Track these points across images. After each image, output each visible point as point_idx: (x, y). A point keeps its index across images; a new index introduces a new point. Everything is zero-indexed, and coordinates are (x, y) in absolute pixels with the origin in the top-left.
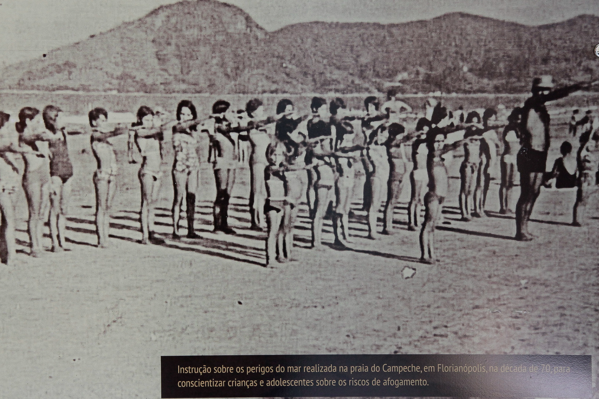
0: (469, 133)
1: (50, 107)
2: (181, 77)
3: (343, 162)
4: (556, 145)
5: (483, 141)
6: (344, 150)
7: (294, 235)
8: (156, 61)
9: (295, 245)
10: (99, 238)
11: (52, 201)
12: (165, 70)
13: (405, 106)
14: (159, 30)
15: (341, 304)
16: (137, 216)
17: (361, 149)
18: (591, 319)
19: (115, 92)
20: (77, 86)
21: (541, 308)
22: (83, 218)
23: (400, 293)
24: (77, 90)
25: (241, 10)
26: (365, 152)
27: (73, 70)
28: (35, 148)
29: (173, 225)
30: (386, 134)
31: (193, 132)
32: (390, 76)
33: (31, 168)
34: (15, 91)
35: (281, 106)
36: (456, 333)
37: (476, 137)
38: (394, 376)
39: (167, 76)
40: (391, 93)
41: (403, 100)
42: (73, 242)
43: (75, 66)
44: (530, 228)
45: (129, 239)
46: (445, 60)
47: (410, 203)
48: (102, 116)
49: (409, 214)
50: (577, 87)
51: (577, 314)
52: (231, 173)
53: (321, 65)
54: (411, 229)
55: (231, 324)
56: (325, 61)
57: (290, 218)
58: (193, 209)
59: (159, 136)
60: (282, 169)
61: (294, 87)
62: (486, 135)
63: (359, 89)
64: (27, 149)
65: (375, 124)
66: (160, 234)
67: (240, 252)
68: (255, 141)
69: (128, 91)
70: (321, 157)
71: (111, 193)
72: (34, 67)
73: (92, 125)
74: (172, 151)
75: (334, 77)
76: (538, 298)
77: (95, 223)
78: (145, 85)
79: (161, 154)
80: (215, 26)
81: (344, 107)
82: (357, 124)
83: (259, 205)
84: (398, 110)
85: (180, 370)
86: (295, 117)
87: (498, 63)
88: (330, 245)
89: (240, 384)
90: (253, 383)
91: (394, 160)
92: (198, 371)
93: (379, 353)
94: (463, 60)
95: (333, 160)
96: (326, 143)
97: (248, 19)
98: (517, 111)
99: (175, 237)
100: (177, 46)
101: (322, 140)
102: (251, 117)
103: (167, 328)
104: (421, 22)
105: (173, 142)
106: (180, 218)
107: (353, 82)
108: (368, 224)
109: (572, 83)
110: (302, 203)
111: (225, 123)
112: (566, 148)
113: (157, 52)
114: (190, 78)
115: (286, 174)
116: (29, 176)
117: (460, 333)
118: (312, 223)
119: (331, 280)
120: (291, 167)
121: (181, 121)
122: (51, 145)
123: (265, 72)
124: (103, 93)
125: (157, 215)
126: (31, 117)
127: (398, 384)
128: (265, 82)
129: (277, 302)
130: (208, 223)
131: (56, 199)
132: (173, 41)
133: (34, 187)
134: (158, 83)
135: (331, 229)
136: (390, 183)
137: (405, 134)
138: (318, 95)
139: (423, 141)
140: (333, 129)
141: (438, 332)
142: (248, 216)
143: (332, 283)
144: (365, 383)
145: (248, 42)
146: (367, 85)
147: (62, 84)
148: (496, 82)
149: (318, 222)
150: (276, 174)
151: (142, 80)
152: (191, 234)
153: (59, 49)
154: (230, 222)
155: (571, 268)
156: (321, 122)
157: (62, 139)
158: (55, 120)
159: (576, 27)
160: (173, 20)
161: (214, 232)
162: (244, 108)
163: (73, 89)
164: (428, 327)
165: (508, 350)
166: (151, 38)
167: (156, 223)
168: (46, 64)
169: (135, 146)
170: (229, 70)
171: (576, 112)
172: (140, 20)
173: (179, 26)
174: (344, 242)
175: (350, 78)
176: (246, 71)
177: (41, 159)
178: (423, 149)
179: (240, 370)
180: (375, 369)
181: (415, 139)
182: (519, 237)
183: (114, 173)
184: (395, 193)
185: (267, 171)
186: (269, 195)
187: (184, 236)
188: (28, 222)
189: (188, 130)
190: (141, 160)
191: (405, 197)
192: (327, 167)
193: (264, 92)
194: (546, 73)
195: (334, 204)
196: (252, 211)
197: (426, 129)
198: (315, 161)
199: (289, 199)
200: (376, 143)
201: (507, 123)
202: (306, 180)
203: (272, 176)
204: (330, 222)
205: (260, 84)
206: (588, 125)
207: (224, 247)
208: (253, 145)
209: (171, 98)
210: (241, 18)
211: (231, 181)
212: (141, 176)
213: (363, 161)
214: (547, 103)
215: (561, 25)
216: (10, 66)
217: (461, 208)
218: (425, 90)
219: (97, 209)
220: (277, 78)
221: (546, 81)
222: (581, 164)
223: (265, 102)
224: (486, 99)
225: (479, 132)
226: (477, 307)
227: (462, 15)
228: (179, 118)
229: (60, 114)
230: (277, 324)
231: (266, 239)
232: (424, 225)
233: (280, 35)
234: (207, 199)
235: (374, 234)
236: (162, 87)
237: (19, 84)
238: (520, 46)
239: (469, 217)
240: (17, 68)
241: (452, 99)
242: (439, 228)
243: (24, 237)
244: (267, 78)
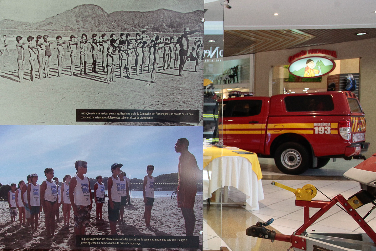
0: (166, 44)
1: (45, 35)
2: (83, 27)
3: (129, 52)
4: (190, 48)
5: (169, 47)
6: (130, 49)
7: (115, 74)
8: (76, 22)
9: (115, 77)
10: (59, 74)
11: (45, 63)
12: (78, 25)
13: (147, 36)
14: (77, 13)
15: (128, 94)
16: (70, 68)
17: (135, 48)
18: (200, 100)
19: (64, 31)
20: (53, 29)
21: (186, 96)
22: (54, 68)
23: (145, 91)
24: (53, 30)
25: (100, 7)
26: (136, 49)
27: (52, 24)
28: (41, 47)
29: (80, 71)
30: (142, 44)
31: (86, 43)
32: (143, 27)
33: (40, 53)
34: (36, 31)
35: (112, 36)
36: (161, 103)
37: (168, 45)
38: (143, 116)
39: (79, 26)
40: (143, 32)
41: (146, 34)
42: (51, 75)
43: (53, 23)
44: (183, 72)
45: (67, 74)
46: (159, 23)
47: (149, 65)
48: (60, 38)
49: (148, 68)
50: (196, 31)
51: (196, 98)
52: (97, 55)
53: (123, 24)
54: (149, 72)
55: (96, 100)
56: (124, 22)
57: (114, 69)
58: (86, 66)
59: (76, 44)
60: (112, 54)
61: (116, 30)
62: (170, 45)
63: (134, 31)
64: (39, 47)
65: (139, 41)
66: (76, 73)
67: (99, 79)
68: (104, 46)
69: (68, 31)
70: (123, 51)
71: (62, 61)
72: (41, 24)
73: (57, 41)
74: (80, 49)
75: (127, 27)
76: (185, 93)
77: (58, 69)
78: (72, 29)
79: (77, 49)
80: (93, 12)
81: (130, 36)
82: (133, 41)
83: (105, 65)
84: (145, 37)
85: (82, 113)
86: (116, 39)
87: (174, 24)
88: (125, 77)
89: (99, 118)
90: (103, 118)
91: (144, 52)
92: (86, 114)
93: (139, 109)
94: (164, 22)
95: (126, 52)
96: (125, 47)
97: (102, 10)
98: (179, 38)
99: (81, 74)
100: (82, 17)
101: (123, 46)
102: (103, 39)
103: (78, 101)
104: (152, 11)
105: (80, 46)
106: (82, 68)
107: (132, 29)
108: (136, 71)
109: (195, 30)
110: (117, 64)
111: (95, 40)
112: (193, 49)
113: (76, 19)
114: (85, 27)
115: (113, 55)
116: (39, 55)
117: (163, 104)
118: (120, 70)
119: (126, 87)
120: (114, 54)
121: (83, 40)
122: (45, 47)
123: (107, 25)
124: (61, 31)
125: (75, 67)
126: (40, 38)
127: (144, 118)
128: (107, 28)
129: (110, 94)
130: (90, 70)
131: (47, 62)
132: (81, 16)
133: (40, 59)
134: (76, 28)
135: (126, 72)
136: (143, 59)
137: (147, 44)
138: (122, 32)
139: (152, 46)
140: (127, 42)
141: (156, 103)
142: (102, 68)
143: (126, 88)
144: (135, 118)
145: (102, 17)
146: (136, 30)
147: (49, 29)
148: (173, 29)
149: (122, 70)
150: (110, 56)
151: (72, 27)
152: (85, 73)
153: (48, 18)
154: (97, 70)
155: (194, 84)
156: (123, 40)
157: (49, 45)
158: (47, 39)
159: (196, 13)
160: (81, 10)
161: (92, 73)
162: (101, 36)
163: (52, 30)
164: (153, 102)
165: (176, 109)
166: (75, 15)
167: (75, 70)
168: (45, 22)
169: (69, 47)
170: (97, 25)
171: (196, 38)
172: (71, 10)
173: (82, 12)
174: (129, 76)
175: (132, 28)
176: (102, 25)
177: (42, 50)
178: (152, 49)
179: (99, 114)
180: (138, 114)
181: (150, 46)
182: (180, 75)
183: (63, 55)
184: (144, 62)
185: (107, 54)
186: (108, 62)
187: (83, 74)
188: (39, 69)
189: (85, 42)
190: (71, 51)
191: (147, 63)
192: (125, 54)
193: (107, 31)
194: (188, 27)
195: (127, 65)
196: (103, 67)
197: (153, 43)
198: (121, 52)
199: (114, 63)
200: (139, 47)
201: (176, 41)
202: (118, 58)
203: (109, 56)
204: (125, 70)
205: (106, 29)
206: (199, 42)
207: (95, 77)
208: (103, 47)
209: (80, 33)
210: (101, 9)
211: (97, 57)
212: (71, 56)
213: (135, 52)
214: (188, 36)
215: (192, 13)
216: (34, 23)
217: (163, 66)
218: (153, 32)
219: (58, 65)
220: (110, 27)
221: (188, 29)
222: (197, 54)
223: (107, 34)
224: (170, 34)
225: (169, 44)
226: (167, 96)
227: (164, 9)
228: (82, 39)
229: (48, 37)
230: (110, 100)
231: (107, 75)
232: (152, 71)
233: (112, 15)
234: (90, 63)
235: (138, 74)
236: (77, 30)
237: (37, 28)
238: (180, 19)
239: (166, 69)
240: (36, 24)
241: (161, 34)
242: (157, 72)
243: (38, 73)
244: (108, 27)
